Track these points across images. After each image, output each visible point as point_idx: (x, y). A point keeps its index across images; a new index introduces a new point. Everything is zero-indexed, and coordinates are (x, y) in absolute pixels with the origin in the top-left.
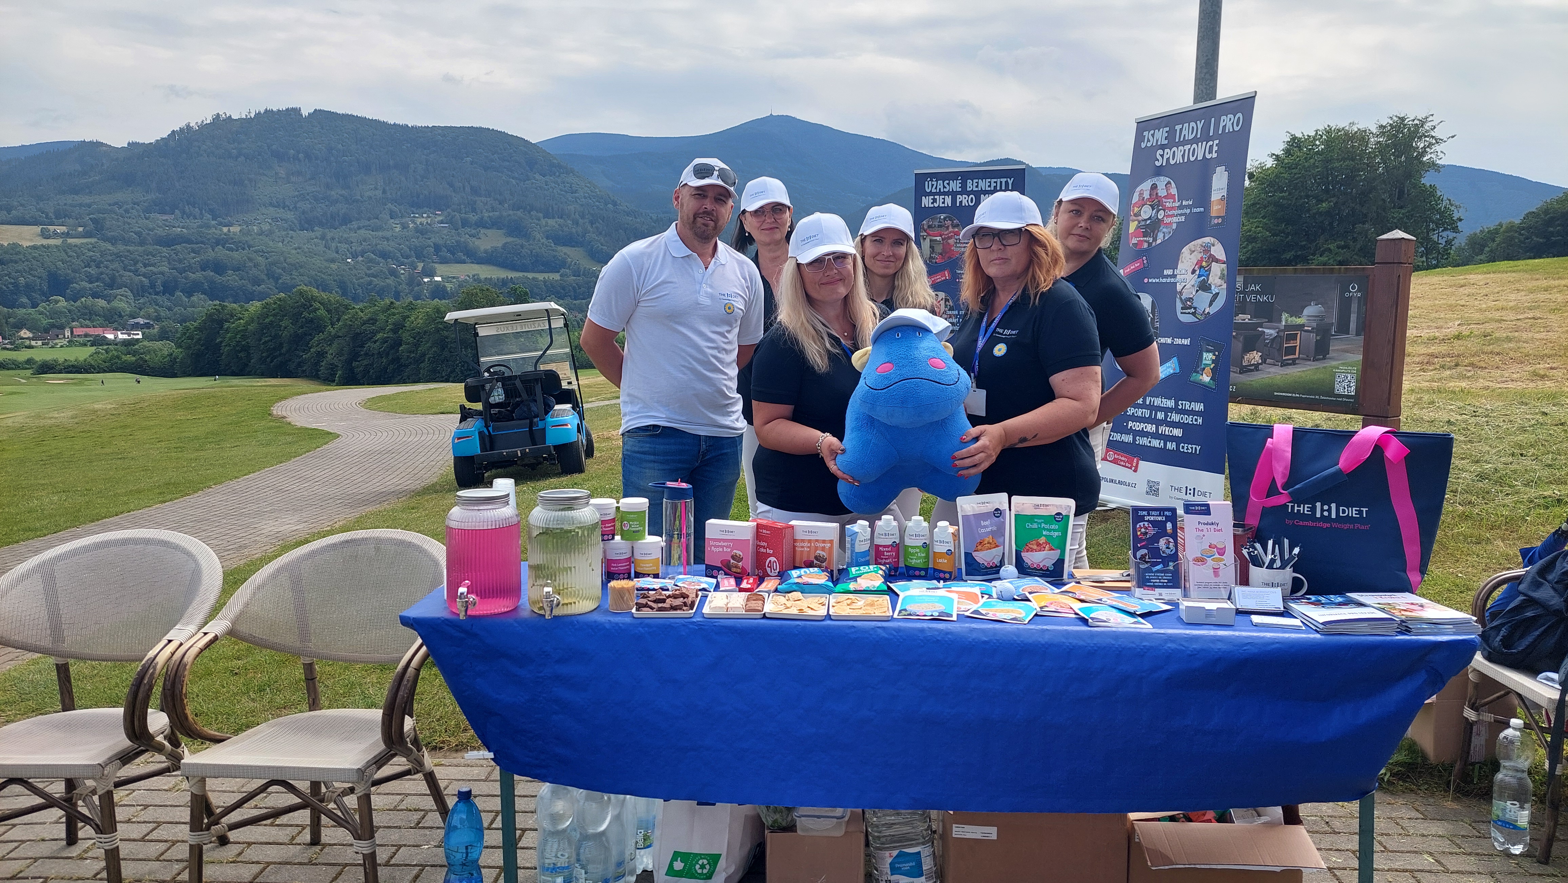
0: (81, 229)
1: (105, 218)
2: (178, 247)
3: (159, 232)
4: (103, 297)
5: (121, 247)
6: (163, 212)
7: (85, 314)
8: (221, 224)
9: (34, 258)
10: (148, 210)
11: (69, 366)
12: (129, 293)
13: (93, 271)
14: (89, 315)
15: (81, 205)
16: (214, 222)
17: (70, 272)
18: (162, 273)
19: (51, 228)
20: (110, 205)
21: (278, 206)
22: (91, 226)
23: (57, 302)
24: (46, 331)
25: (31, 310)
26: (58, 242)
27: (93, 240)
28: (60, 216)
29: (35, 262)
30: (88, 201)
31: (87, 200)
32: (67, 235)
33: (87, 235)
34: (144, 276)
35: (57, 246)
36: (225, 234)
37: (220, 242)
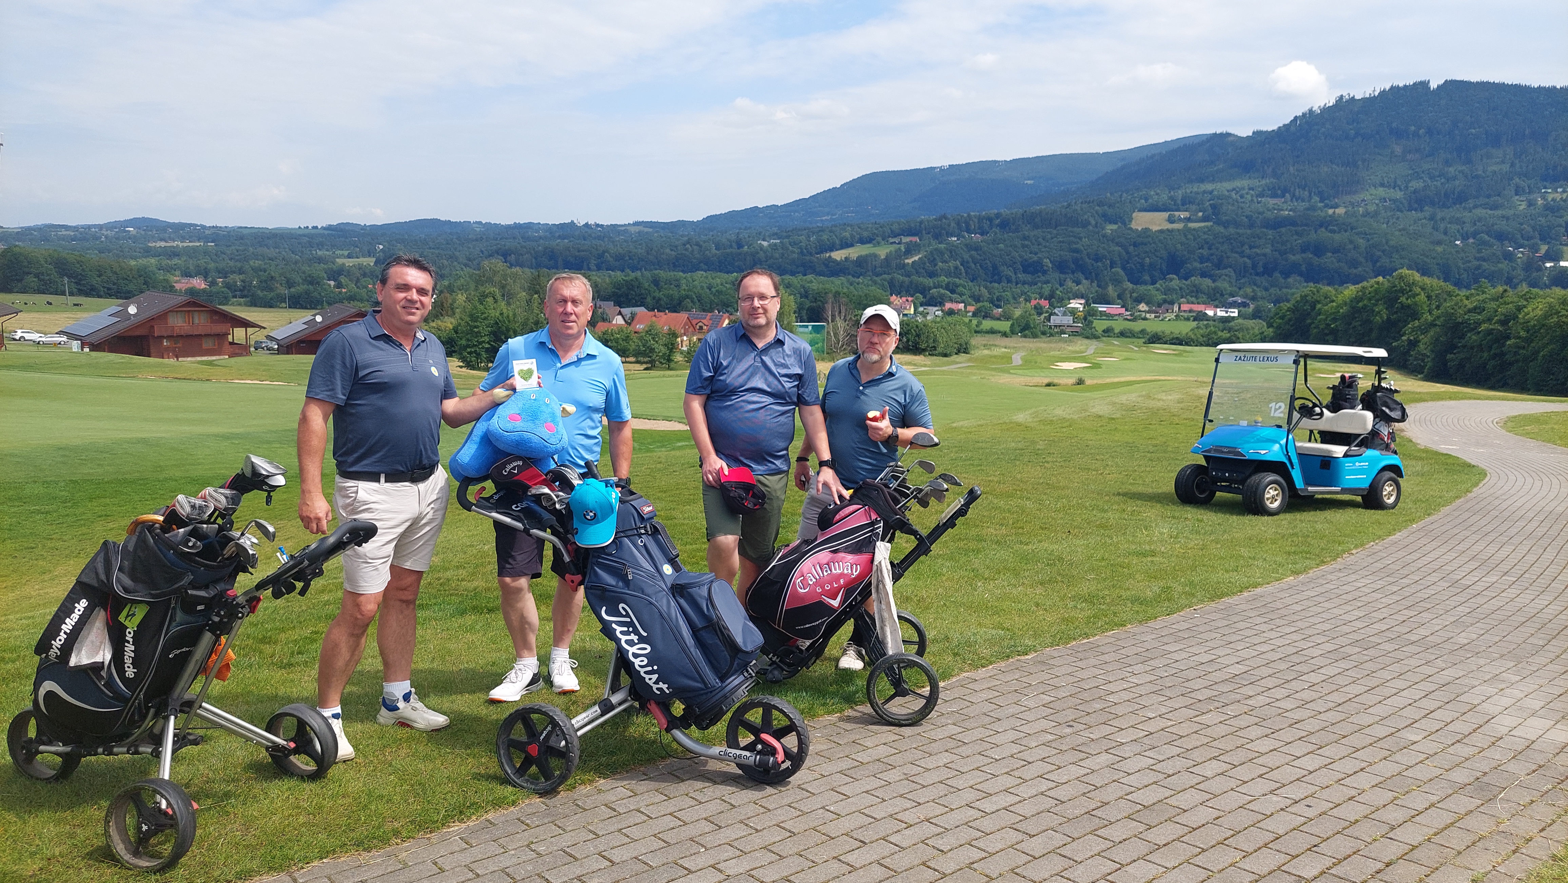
0: (1200, 214)
1: (1222, 204)
2: (1283, 230)
3: (1268, 214)
4: (1210, 276)
5: (1232, 230)
6: (1274, 196)
7: (1193, 292)
8: (1327, 206)
9: (1160, 241)
10: (1261, 195)
11: (1173, 339)
12: (1233, 274)
13: (1205, 252)
14: (1196, 293)
15: (1204, 192)
16: (1320, 205)
17: (1185, 253)
18: (1265, 255)
19: (1177, 213)
20: (1228, 191)
21: (1389, 187)
22: (1210, 211)
23: (1171, 280)
24: (1159, 306)
25: (1150, 287)
26: (1179, 226)
27: (1210, 224)
28: (1186, 202)
29: (1160, 245)
30: (1210, 189)
31: (1209, 187)
32: (1189, 220)
33: (1205, 219)
34: (1249, 257)
35: (1178, 230)
36: (1330, 216)
37: (1325, 224)
